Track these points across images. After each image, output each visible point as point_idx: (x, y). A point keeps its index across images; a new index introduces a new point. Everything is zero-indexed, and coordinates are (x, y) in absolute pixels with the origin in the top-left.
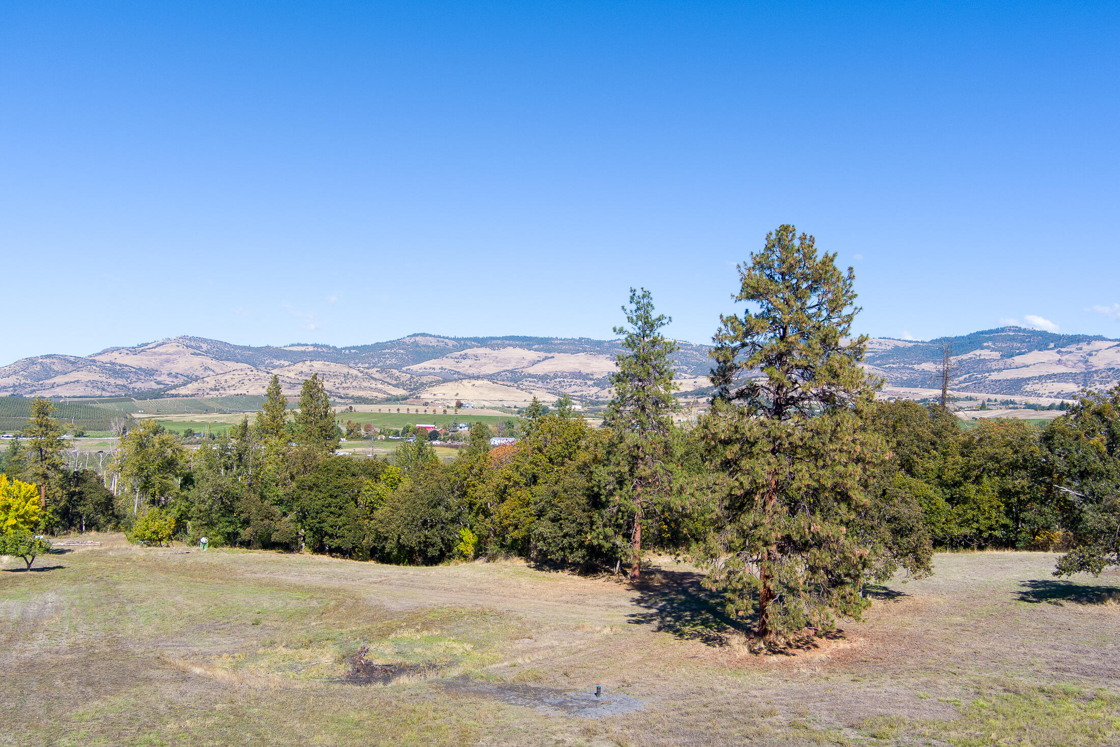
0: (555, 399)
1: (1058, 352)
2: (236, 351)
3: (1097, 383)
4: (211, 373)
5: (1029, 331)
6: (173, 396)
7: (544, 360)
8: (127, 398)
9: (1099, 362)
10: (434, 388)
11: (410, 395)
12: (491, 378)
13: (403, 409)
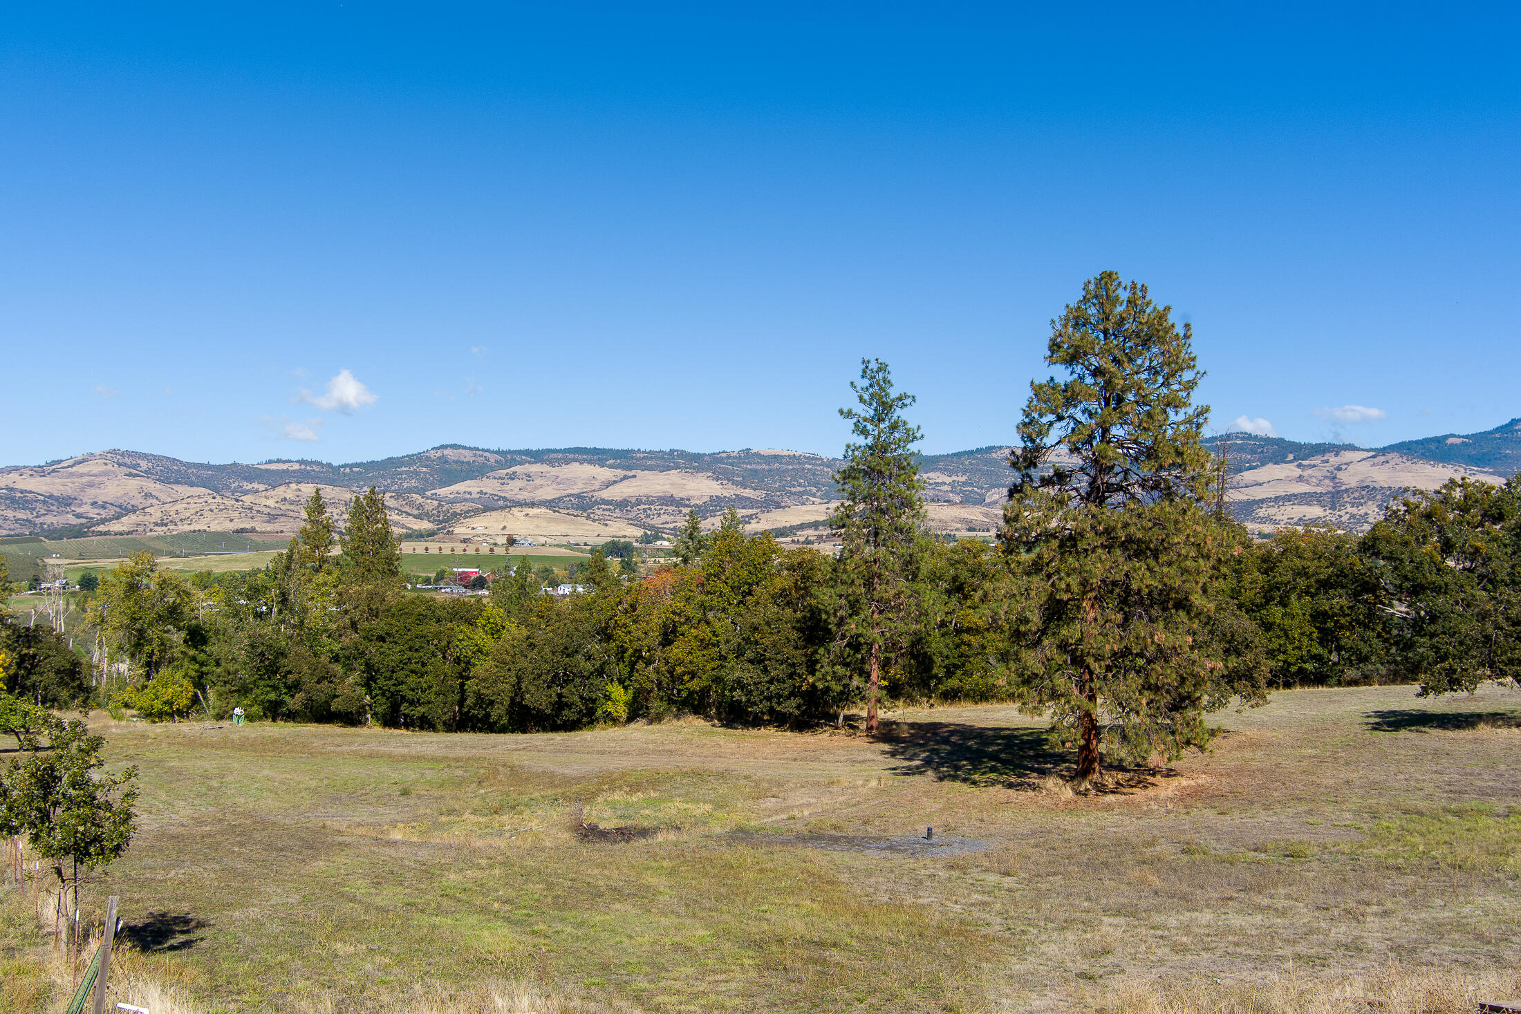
0: (639, 533)
1: (1299, 466)
2: (190, 471)
3: (1348, 505)
4: (154, 501)
5: (1262, 439)
6: (101, 534)
7: (622, 480)
8: (34, 538)
9: (1349, 479)
10: (472, 519)
11: (438, 529)
12: (551, 504)
13: (434, 548)
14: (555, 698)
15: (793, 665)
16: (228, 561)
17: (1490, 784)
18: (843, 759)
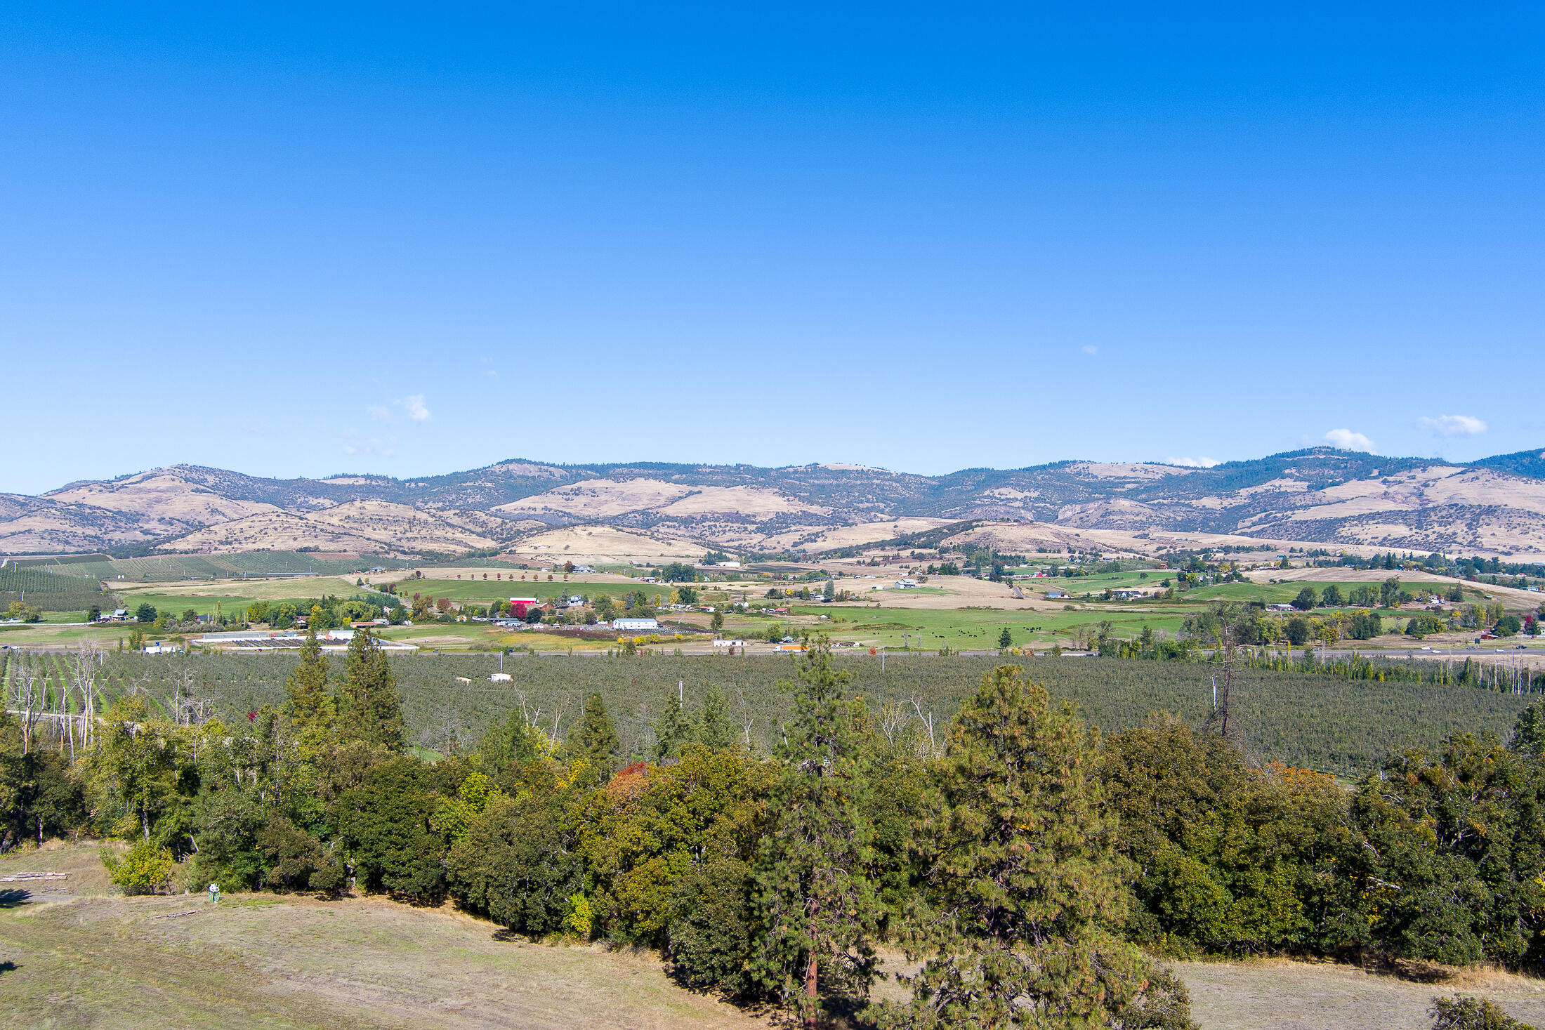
0: (703, 552)
1: (1384, 482)
2: (256, 486)
3: (1435, 525)
4: (221, 517)
5: (1346, 454)
6: (166, 552)
7: (687, 496)
8: (100, 557)
9: (1437, 496)
10: (536, 538)
11: (502, 548)
12: (613, 522)
13: (492, 574)
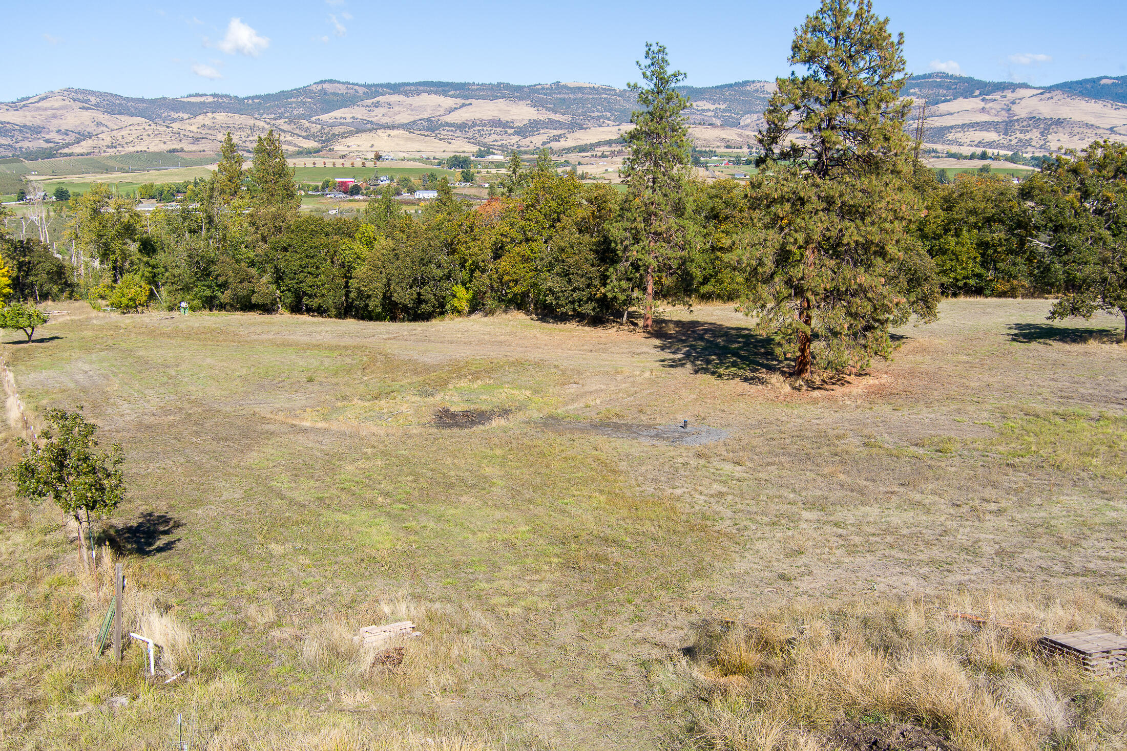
0: (475, 149)
1: (983, 100)
2: (129, 104)
3: (1017, 132)
4: (104, 129)
5: (956, 78)
6: (67, 155)
7: (461, 107)
8: (16, 159)
9: (1021, 111)
10: (348, 139)
11: (323, 147)
12: (407, 127)
13: (320, 163)
14: (415, 296)
15: (590, 278)
16: (166, 175)
17: (1090, 391)
18: (625, 351)
